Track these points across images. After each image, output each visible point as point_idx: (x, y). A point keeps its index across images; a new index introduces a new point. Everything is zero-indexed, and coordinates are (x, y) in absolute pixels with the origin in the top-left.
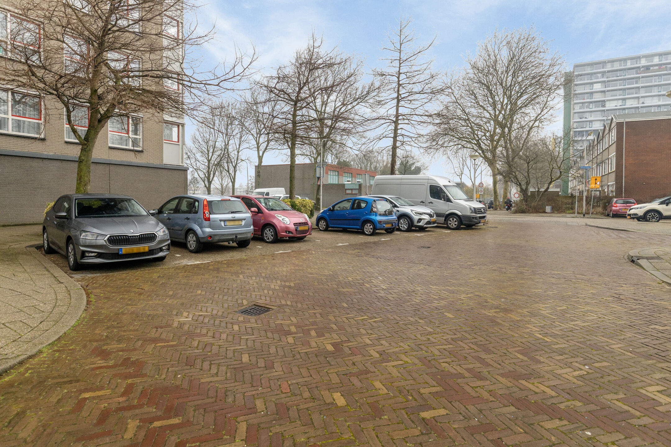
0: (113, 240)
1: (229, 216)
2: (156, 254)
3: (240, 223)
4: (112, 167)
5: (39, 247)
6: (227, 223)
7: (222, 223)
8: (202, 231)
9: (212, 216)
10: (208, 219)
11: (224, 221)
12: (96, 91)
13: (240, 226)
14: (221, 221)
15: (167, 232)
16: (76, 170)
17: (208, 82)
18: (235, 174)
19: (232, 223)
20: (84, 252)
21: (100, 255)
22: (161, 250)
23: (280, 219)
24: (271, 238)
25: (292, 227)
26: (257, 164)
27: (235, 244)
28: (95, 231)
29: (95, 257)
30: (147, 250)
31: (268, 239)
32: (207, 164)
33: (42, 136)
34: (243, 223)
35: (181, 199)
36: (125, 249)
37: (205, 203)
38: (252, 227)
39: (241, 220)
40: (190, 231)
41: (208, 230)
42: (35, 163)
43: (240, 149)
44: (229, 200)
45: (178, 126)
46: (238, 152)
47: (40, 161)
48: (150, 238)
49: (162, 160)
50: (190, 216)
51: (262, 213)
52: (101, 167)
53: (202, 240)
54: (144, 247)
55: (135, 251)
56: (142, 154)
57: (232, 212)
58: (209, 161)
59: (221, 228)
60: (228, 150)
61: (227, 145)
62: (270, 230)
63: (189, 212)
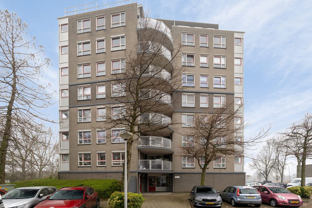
0: (203, 200)
1: (249, 195)
2: (217, 205)
3: (254, 197)
4: (215, 175)
5: (189, 199)
6: (247, 197)
7: (245, 197)
8: (236, 199)
9: (240, 194)
10: (239, 195)
11: (246, 196)
12: (207, 153)
13: (254, 199)
14: (244, 196)
15: (221, 199)
16: (201, 177)
17: (249, 141)
18: (283, 171)
19: (250, 197)
20: (196, 202)
21: (200, 204)
22: (218, 204)
23: (280, 197)
24: (274, 205)
25: (287, 201)
26: (297, 165)
27: (254, 205)
28: (199, 197)
29: (199, 204)
30: (213, 204)
31: (273, 205)
32: (265, 167)
33: (194, 167)
34: (255, 198)
35: (231, 187)
36: (207, 203)
37: (238, 189)
38: (261, 200)
39: (254, 196)
40: (232, 199)
41: (239, 199)
42: (192, 175)
43: (286, 158)
44: (249, 189)
45: (241, 157)
46: (285, 160)
47: (194, 174)
48: (215, 200)
49: (234, 170)
50: (233, 194)
51: (270, 194)
52: (211, 175)
53: (236, 203)
54: (213, 203)
55: (210, 204)
56: (225, 169)
57: (250, 193)
58: (266, 166)
59: (245, 199)
60: (278, 159)
61: (277, 157)
62: (273, 201)
63: (233, 192)
